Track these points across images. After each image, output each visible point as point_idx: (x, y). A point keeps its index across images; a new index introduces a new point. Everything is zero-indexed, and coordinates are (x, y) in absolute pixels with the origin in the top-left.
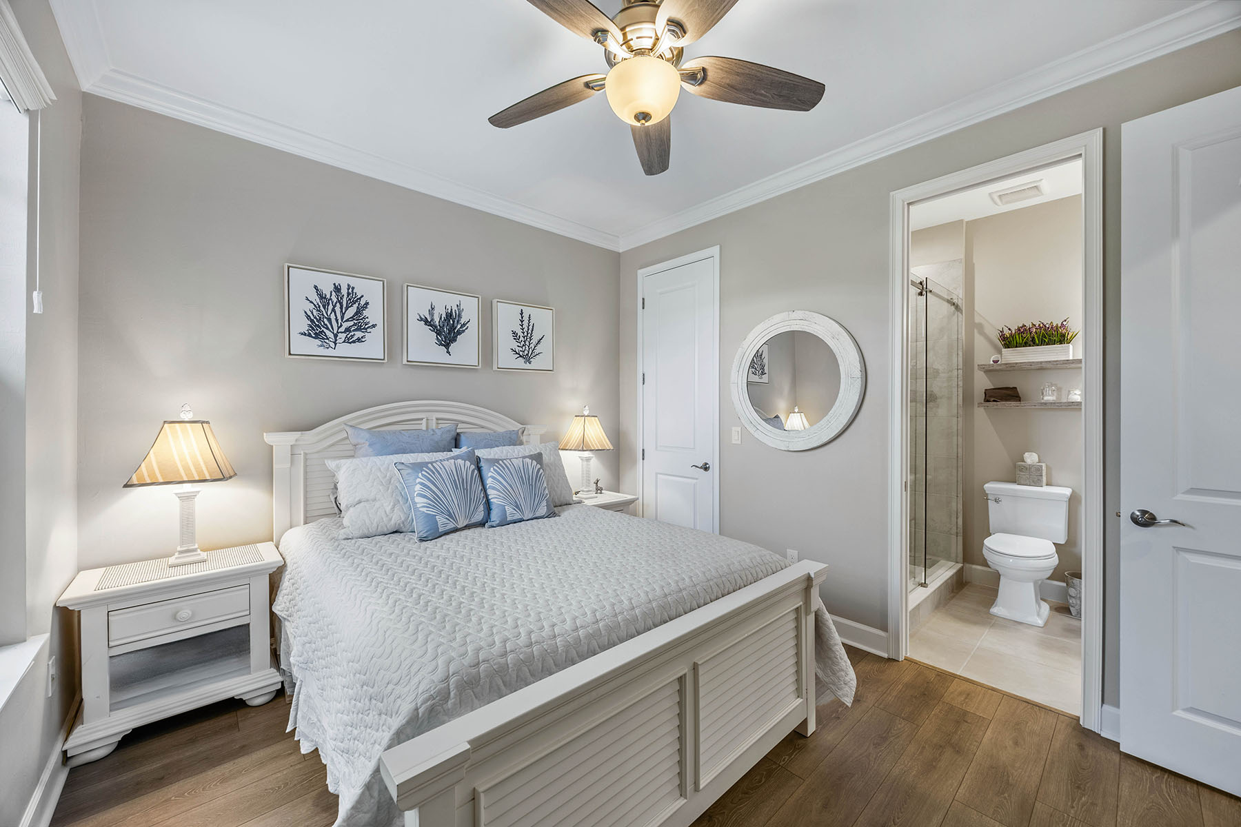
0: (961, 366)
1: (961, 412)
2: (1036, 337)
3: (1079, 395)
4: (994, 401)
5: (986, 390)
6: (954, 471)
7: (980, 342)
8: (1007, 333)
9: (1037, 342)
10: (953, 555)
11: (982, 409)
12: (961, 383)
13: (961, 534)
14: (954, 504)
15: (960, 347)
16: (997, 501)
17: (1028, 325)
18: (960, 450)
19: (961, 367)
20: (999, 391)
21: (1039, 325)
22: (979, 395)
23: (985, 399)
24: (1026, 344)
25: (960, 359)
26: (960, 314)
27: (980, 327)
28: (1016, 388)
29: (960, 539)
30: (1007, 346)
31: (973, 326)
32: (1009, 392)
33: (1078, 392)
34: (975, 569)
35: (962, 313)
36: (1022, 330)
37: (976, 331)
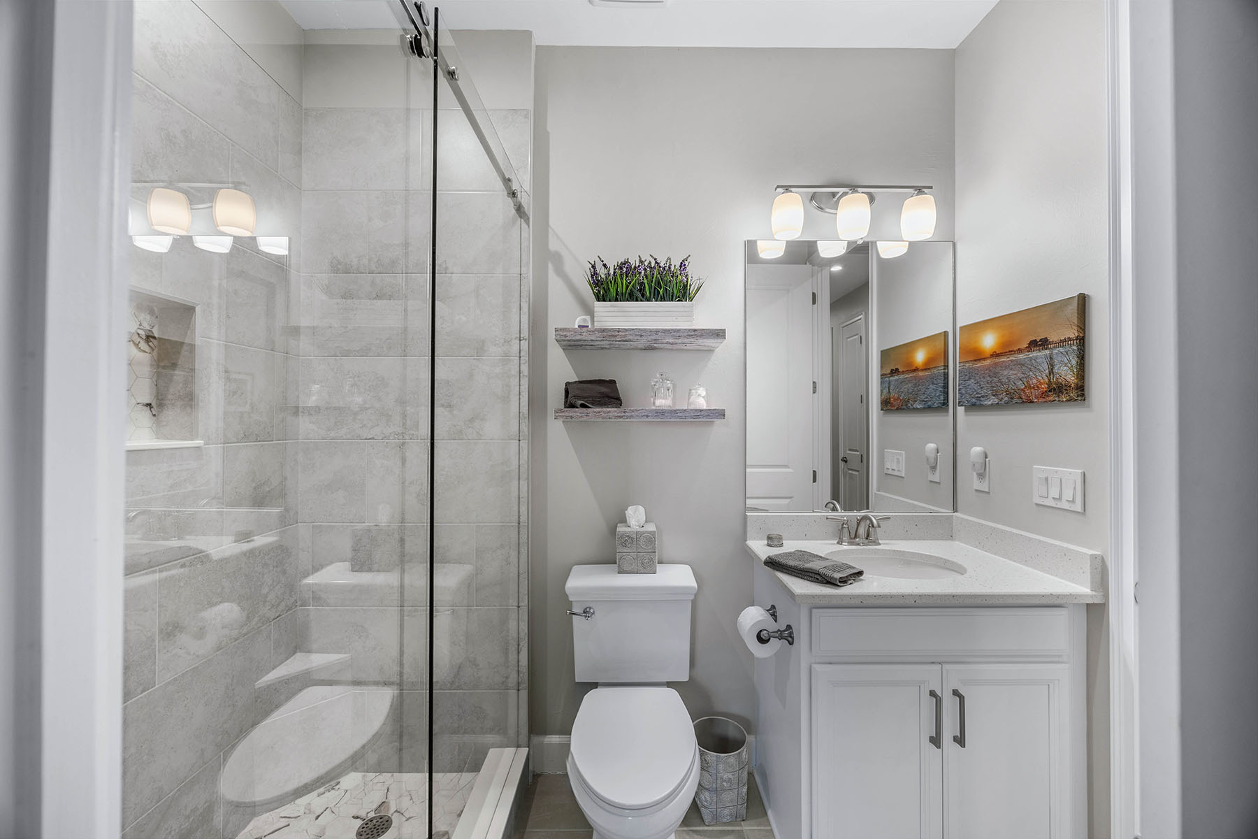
0: (525, 334)
1: (525, 428)
2: (646, 285)
3: (703, 397)
4: (583, 406)
5: (567, 384)
6: (514, 554)
7: (556, 286)
8: (602, 272)
9: (648, 295)
10: (512, 732)
11: (559, 423)
12: (525, 369)
13: (525, 685)
14: (512, 625)
15: (524, 294)
16: (587, 613)
17: (634, 261)
18: (524, 509)
19: (527, 337)
20: (589, 385)
21: (650, 263)
22: (555, 396)
23: (566, 402)
24: (631, 297)
25: (525, 319)
26: (524, 225)
27: (557, 259)
28: (614, 382)
29: (524, 694)
30: (601, 298)
31: (547, 258)
32: (603, 389)
33: (702, 392)
34: (550, 745)
35: (528, 224)
36: (625, 269)
37: (550, 266)
